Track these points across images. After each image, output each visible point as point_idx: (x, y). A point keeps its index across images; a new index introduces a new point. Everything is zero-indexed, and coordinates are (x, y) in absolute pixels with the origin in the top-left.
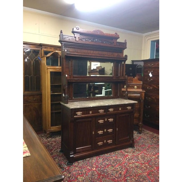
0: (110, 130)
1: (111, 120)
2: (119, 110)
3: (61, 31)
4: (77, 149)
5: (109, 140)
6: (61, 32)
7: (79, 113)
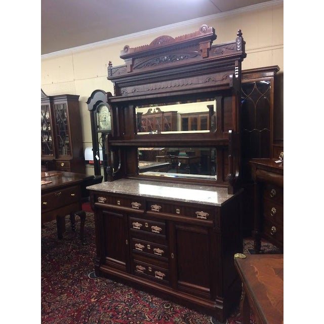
0: (159, 251)
1: (157, 229)
2: (175, 213)
3: (110, 62)
4: (107, 258)
5: (158, 271)
6: (109, 64)
7: (102, 199)
